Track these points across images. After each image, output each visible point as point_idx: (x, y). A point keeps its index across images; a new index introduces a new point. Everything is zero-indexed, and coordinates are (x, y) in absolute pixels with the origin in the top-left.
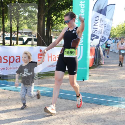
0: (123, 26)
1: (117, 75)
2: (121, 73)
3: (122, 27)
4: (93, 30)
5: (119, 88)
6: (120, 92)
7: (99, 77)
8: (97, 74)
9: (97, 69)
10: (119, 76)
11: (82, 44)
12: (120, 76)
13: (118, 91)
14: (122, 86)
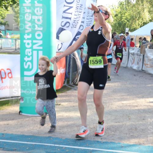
0: (116, 12)
1: (108, 101)
2: (115, 99)
3: (115, 14)
4: (62, 22)
5: (111, 126)
6: (113, 133)
7: (74, 106)
8: (71, 102)
9: (70, 94)
10: (110, 103)
11: (41, 48)
12: (112, 104)
13: (110, 132)
14: (116, 122)
